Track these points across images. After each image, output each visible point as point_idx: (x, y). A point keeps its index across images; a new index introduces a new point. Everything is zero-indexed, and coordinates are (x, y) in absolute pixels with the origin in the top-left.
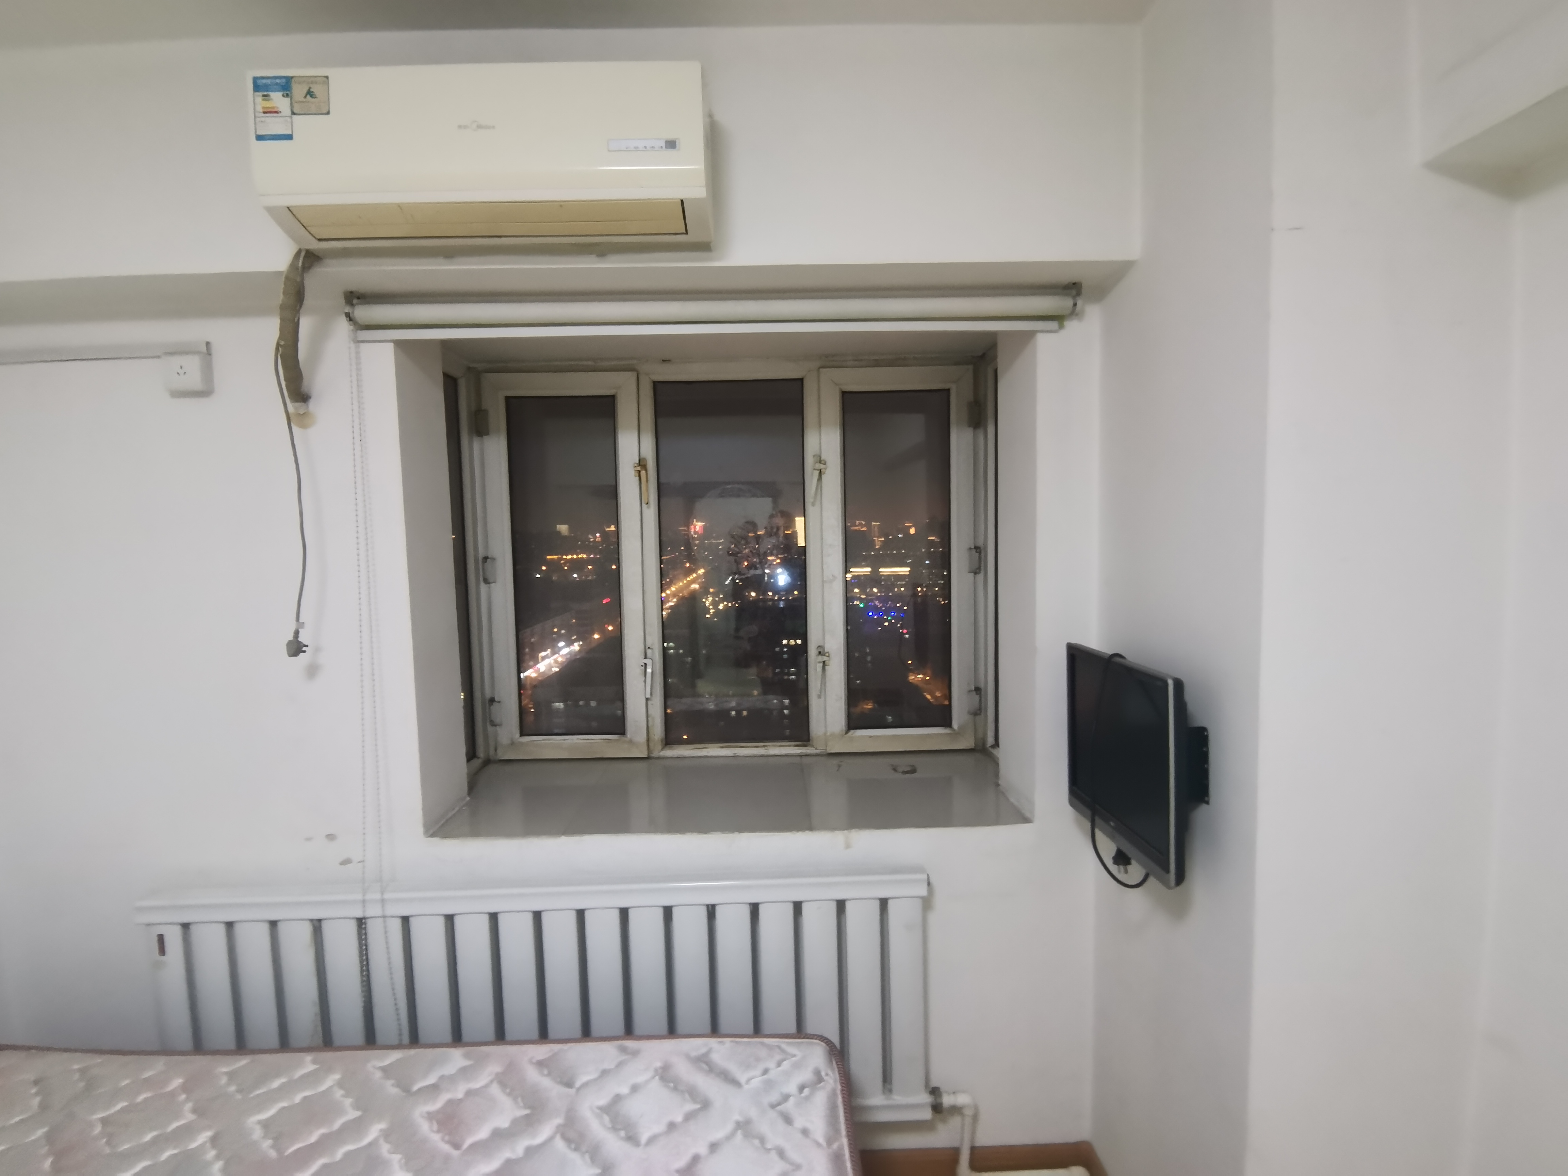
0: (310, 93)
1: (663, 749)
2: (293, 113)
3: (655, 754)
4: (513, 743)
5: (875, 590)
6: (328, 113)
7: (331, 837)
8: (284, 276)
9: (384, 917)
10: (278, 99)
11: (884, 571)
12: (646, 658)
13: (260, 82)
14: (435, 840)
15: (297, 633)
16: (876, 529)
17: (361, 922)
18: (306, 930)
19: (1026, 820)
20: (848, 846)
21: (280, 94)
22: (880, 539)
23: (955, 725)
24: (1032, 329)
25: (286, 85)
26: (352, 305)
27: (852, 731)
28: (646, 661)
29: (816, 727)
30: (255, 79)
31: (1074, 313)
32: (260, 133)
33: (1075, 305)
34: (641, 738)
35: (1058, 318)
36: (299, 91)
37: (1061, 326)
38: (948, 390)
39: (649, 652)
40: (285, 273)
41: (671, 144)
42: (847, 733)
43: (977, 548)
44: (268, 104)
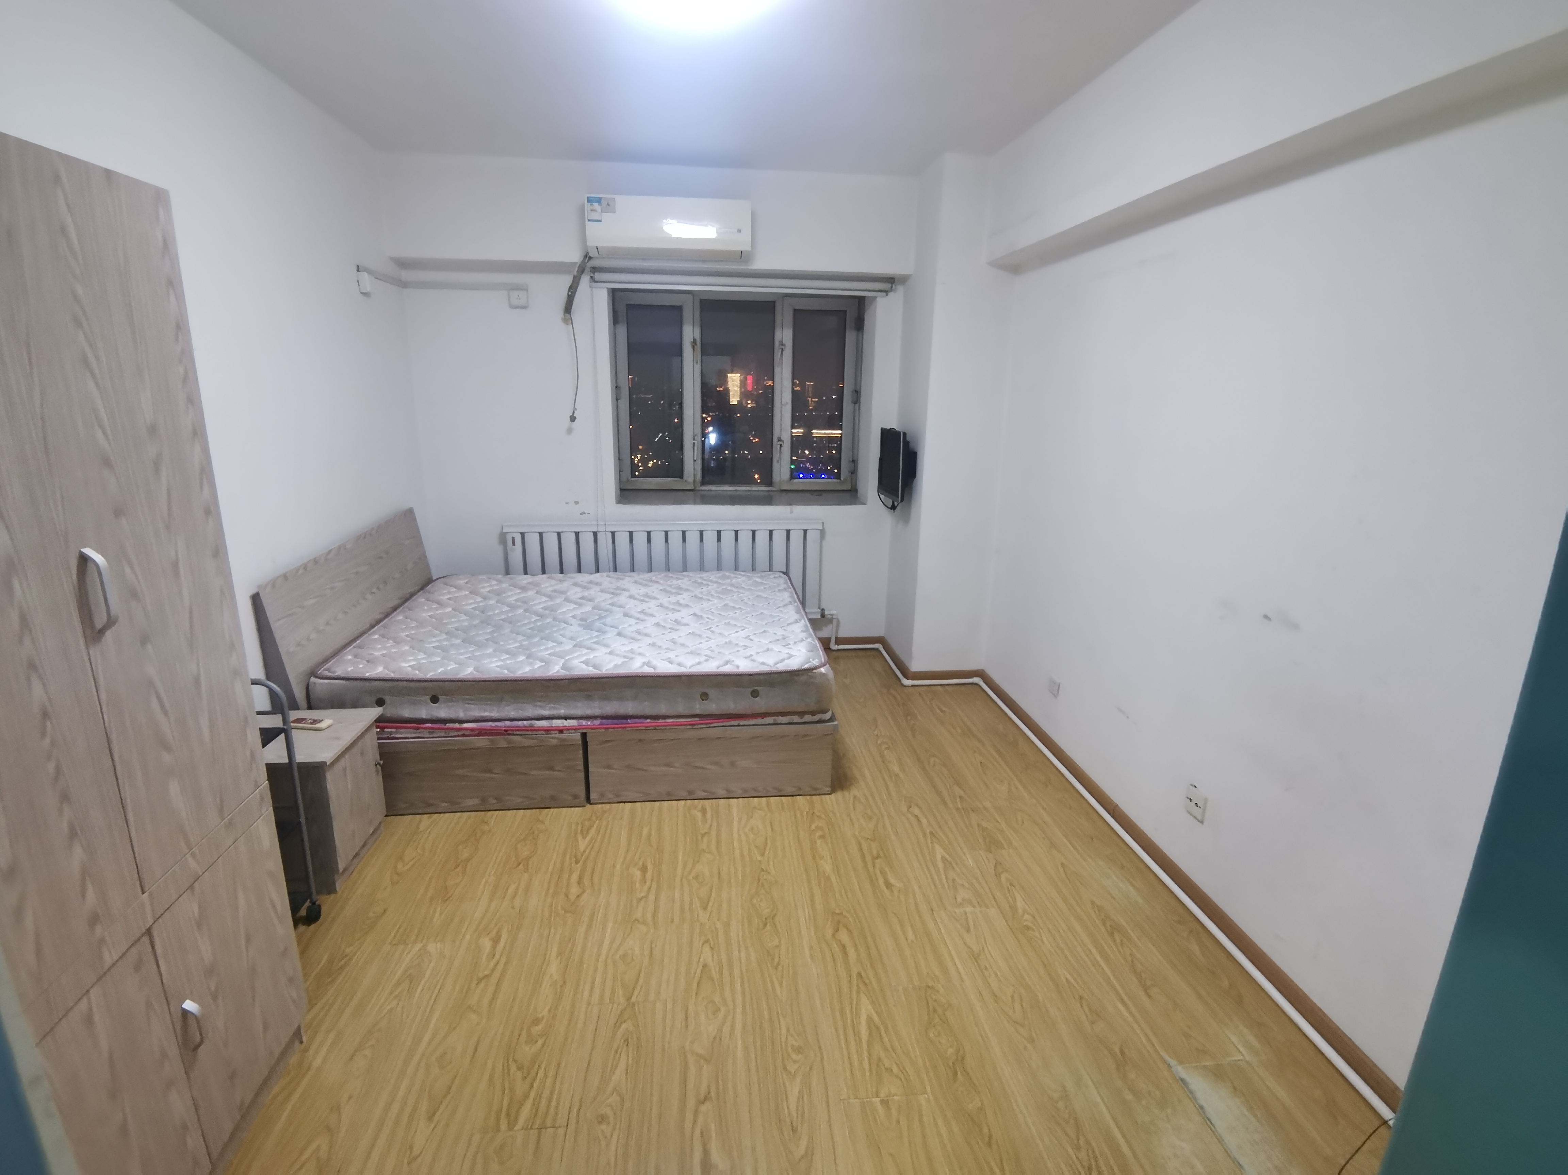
0: (608, 204)
1: (701, 486)
2: (602, 212)
3: (697, 489)
4: (628, 481)
5: (807, 452)
6: (615, 213)
7: (577, 503)
8: (578, 265)
9: (606, 531)
10: (596, 206)
11: (816, 432)
12: (694, 440)
13: (590, 199)
14: (620, 505)
15: (574, 412)
16: (810, 389)
17: (595, 534)
18: (573, 537)
19: (865, 504)
20: (791, 512)
21: (597, 204)
22: (813, 400)
23: (842, 479)
24: (874, 295)
25: (599, 200)
26: (594, 273)
27: (793, 480)
28: (694, 442)
29: (776, 478)
30: (588, 198)
31: (891, 290)
32: (589, 219)
33: (892, 287)
34: (691, 480)
35: (886, 292)
36: (604, 203)
37: (887, 295)
38: (846, 311)
39: (696, 437)
40: (579, 264)
41: (739, 231)
42: (791, 480)
43: (856, 391)
44: (592, 208)
